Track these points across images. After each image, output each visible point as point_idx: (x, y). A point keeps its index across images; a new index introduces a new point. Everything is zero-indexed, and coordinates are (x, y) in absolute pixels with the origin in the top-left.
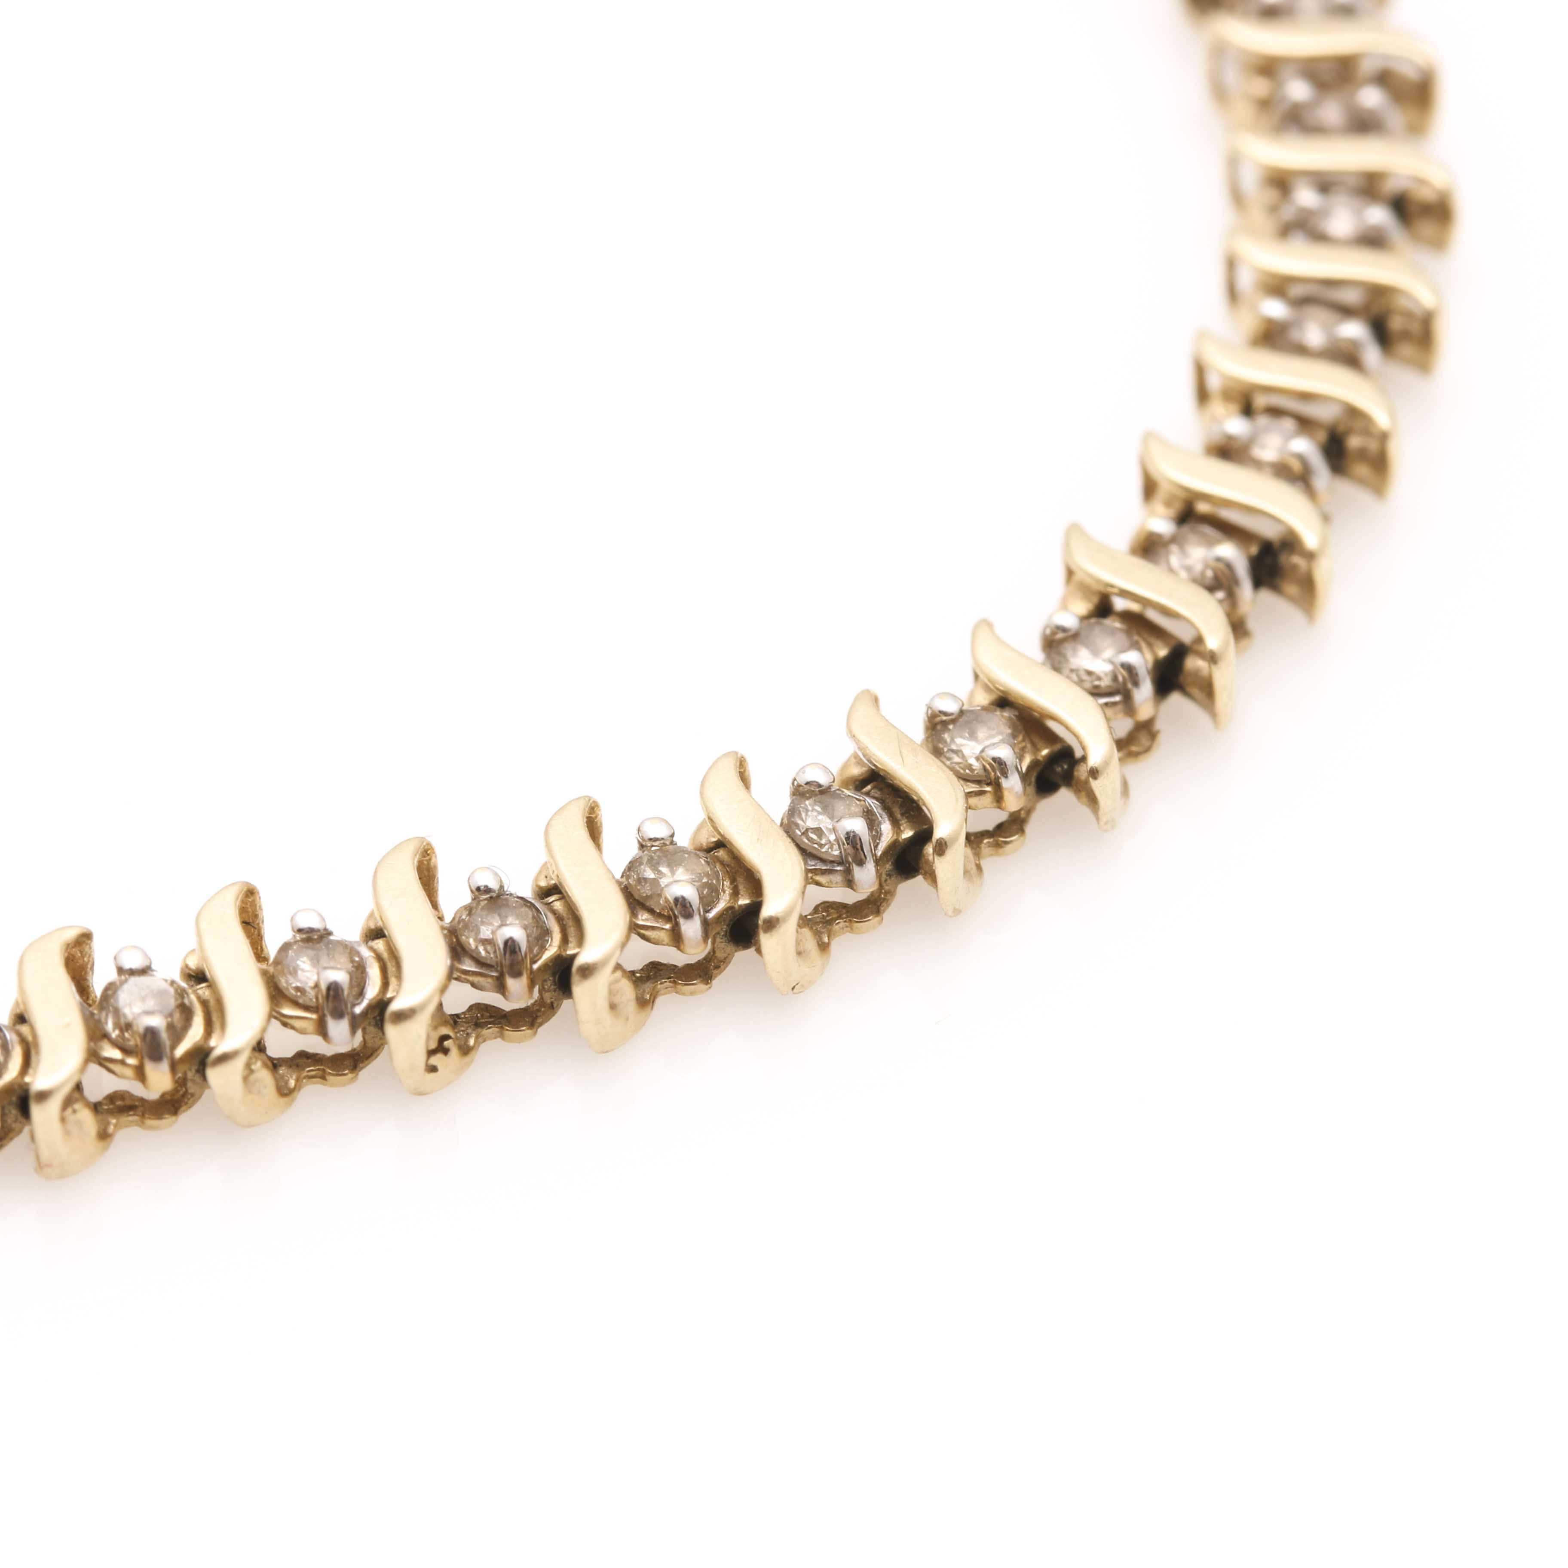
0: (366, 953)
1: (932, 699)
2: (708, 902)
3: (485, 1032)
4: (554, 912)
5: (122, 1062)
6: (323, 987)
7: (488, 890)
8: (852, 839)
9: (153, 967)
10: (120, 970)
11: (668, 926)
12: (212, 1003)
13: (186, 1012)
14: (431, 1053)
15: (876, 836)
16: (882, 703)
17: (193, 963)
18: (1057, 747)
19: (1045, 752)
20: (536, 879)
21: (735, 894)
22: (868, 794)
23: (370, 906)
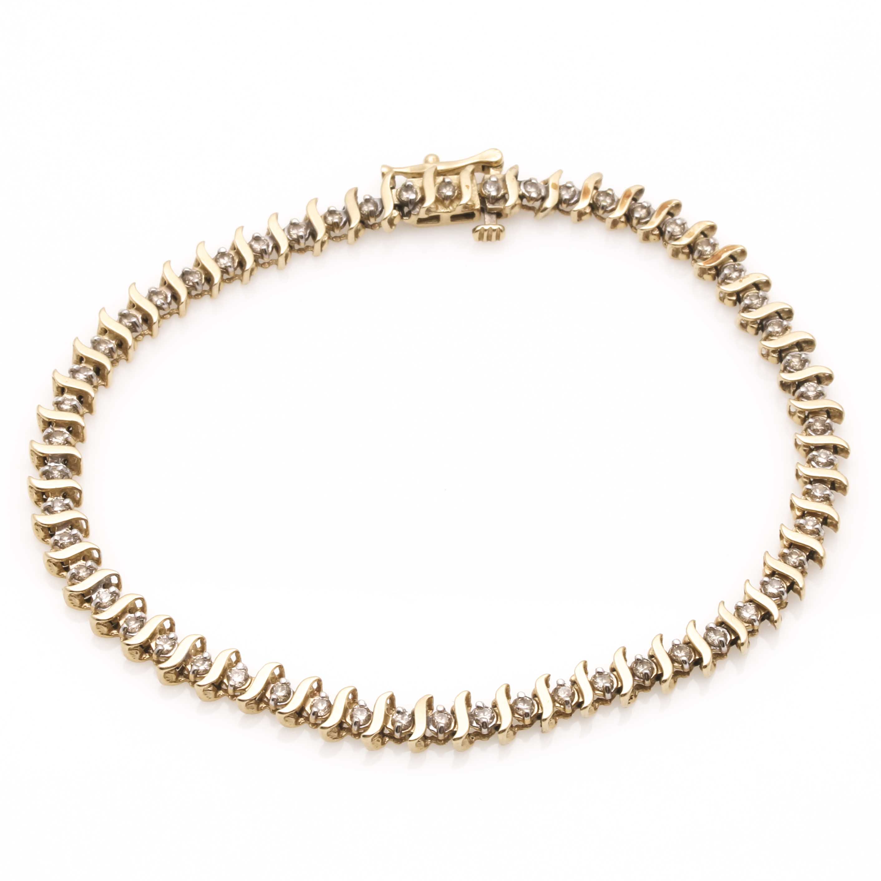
0: (612, 675)
1: (737, 603)
2: (689, 659)
3: (639, 691)
4: (654, 662)
5: (560, 707)
6: (605, 687)
7: (640, 660)
8: (721, 641)
9: (566, 683)
10: (558, 685)
11: (681, 665)
12: (579, 690)
13: (573, 694)
14: (629, 700)
15: (726, 640)
16: (725, 604)
17: (573, 679)
18: (766, 612)
19: (763, 613)
20: (649, 652)
21: (695, 656)
22: (723, 627)
23: (612, 661)
